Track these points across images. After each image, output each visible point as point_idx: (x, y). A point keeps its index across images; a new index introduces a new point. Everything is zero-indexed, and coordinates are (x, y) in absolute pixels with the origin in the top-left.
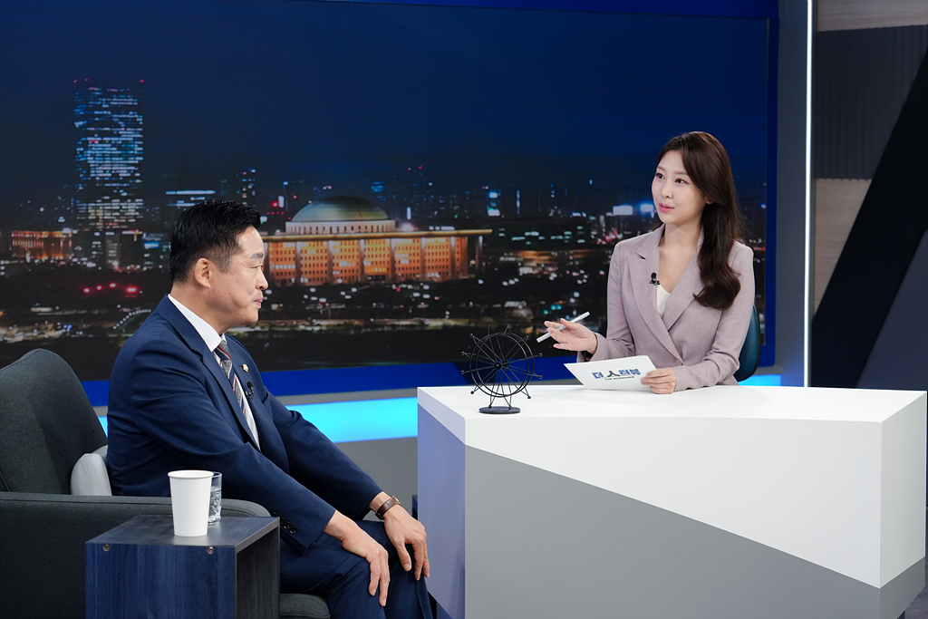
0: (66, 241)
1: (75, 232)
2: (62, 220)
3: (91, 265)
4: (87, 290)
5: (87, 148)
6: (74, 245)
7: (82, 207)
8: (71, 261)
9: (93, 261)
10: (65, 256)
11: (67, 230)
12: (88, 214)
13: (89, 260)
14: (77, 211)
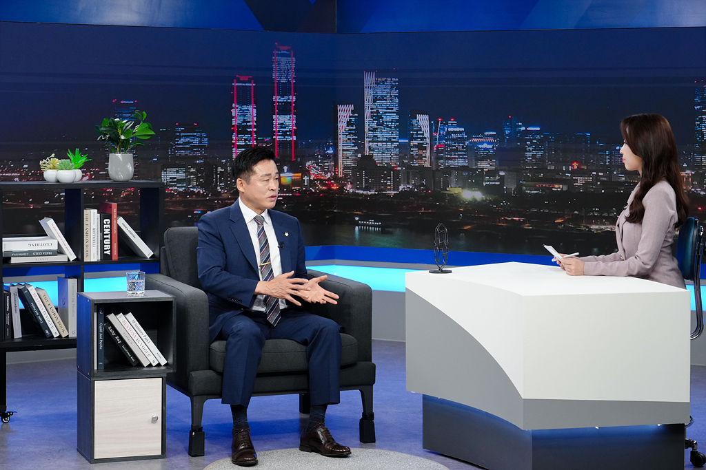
0: (687, 178)
1: (693, 173)
2: (685, 165)
3: (702, 193)
4: (700, 208)
5: (702, 122)
6: (692, 181)
7: (698, 158)
8: (690, 190)
9: (704, 191)
10: (687, 187)
11: (688, 172)
12: (702, 162)
13: (702, 190)
14: (694, 161)
